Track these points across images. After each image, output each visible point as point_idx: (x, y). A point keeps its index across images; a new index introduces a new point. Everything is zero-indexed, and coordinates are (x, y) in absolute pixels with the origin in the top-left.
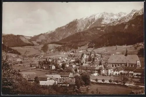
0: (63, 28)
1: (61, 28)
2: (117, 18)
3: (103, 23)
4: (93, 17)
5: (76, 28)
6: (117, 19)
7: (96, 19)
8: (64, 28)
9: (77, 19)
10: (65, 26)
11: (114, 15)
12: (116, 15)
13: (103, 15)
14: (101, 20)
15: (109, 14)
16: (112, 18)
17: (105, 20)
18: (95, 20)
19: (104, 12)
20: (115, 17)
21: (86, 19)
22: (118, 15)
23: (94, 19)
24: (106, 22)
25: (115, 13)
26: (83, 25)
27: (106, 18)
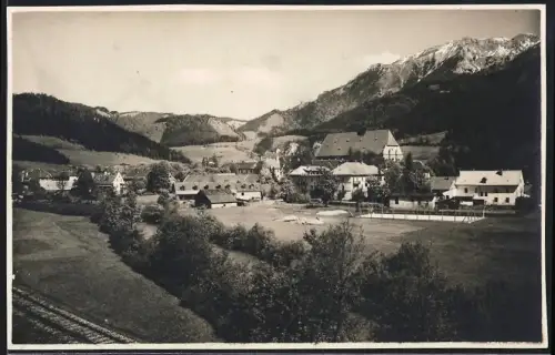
0: (337, 92)
1: (333, 91)
2: (507, 53)
3: (460, 71)
4: (431, 55)
5: (375, 89)
6: (508, 58)
7: (439, 59)
8: (342, 91)
9: (379, 65)
10: (345, 88)
11: (497, 44)
12: (505, 45)
13: (460, 48)
14: (452, 62)
15: (482, 44)
16: (491, 54)
17: (467, 61)
18: (436, 63)
19: (465, 39)
20: (502, 51)
21: (407, 62)
22: (510, 44)
23: (434, 60)
24: (472, 67)
25: (499, 40)
26: (399, 81)
27: (470, 55)
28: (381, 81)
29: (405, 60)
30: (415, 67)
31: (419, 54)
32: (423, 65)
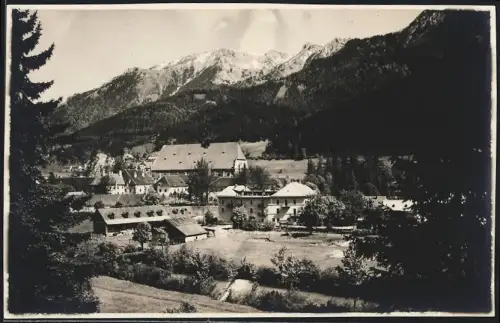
0: (92, 96)
1: (85, 94)
2: (261, 68)
3: (218, 81)
4: (189, 63)
5: (133, 95)
6: (261, 72)
7: (198, 68)
8: (96, 95)
9: (137, 69)
10: (99, 90)
12: (258, 59)
13: (218, 59)
14: (211, 72)
15: (237, 56)
16: (246, 66)
17: (224, 72)
18: (195, 72)
19: (222, 50)
20: (256, 66)
21: (166, 68)
22: (263, 59)
23: (192, 69)
24: (229, 79)
25: (255, 54)
26: (157, 88)
27: (227, 66)
29: (163, 65)
30: (174, 74)
31: (177, 61)
32: (182, 73)
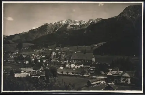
2: (79, 25)
3: (68, 28)
7: (63, 24)
8: (37, 30)
9: (47, 24)
11: (76, 22)
12: (78, 22)
13: (68, 22)
14: (66, 25)
15: (73, 21)
16: (75, 24)
17: (69, 26)
19: (69, 20)
20: (77, 24)
21: (54, 24)
23: (61, 24)
24: (71, 27)
25: (77, 21)
26: (52, 29)
27: (70, 24)
28: (48, 28)
29: (54, 23)
30: (56, 25)
31: (57, 22)
32: (58, 25)
